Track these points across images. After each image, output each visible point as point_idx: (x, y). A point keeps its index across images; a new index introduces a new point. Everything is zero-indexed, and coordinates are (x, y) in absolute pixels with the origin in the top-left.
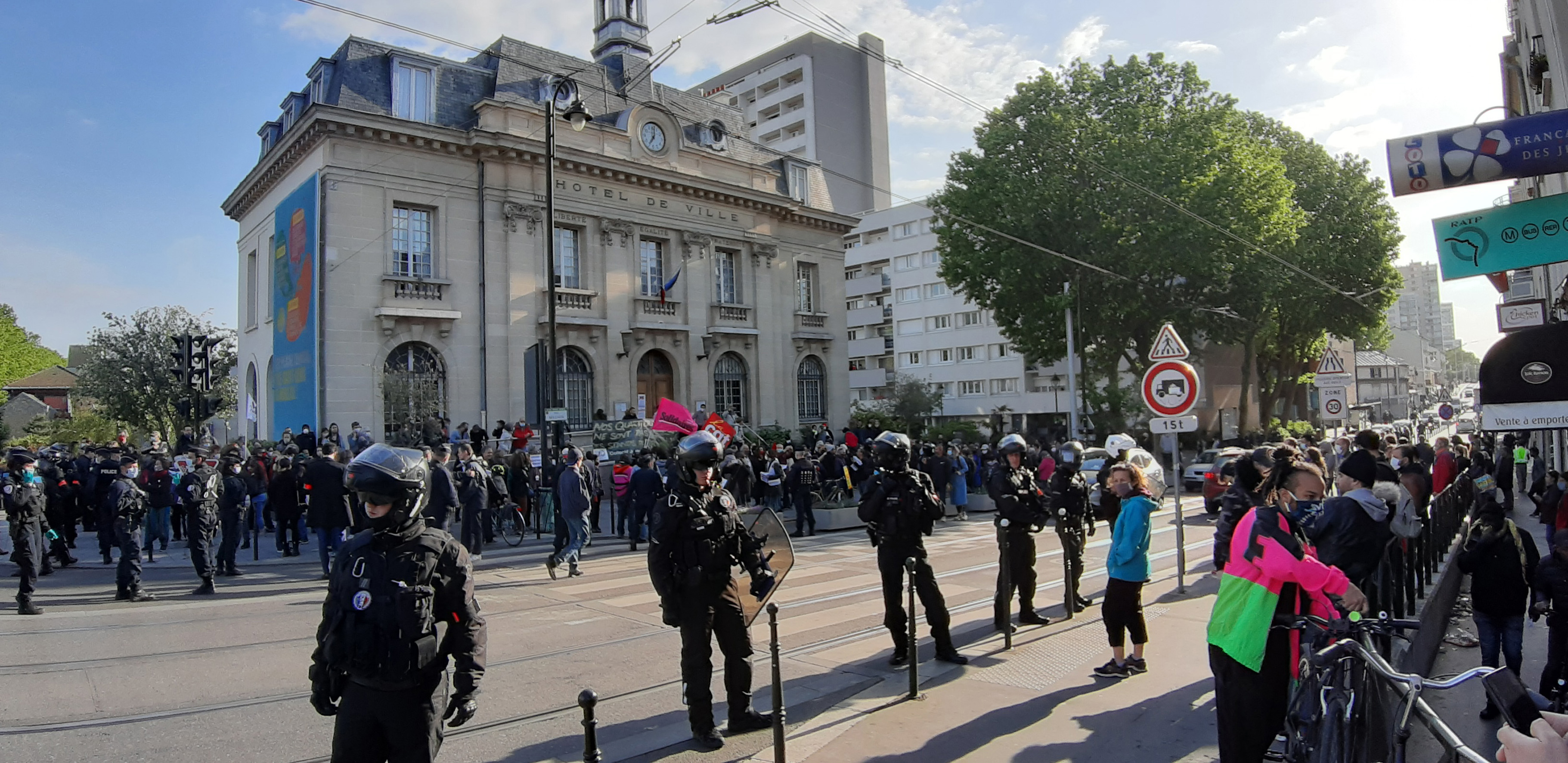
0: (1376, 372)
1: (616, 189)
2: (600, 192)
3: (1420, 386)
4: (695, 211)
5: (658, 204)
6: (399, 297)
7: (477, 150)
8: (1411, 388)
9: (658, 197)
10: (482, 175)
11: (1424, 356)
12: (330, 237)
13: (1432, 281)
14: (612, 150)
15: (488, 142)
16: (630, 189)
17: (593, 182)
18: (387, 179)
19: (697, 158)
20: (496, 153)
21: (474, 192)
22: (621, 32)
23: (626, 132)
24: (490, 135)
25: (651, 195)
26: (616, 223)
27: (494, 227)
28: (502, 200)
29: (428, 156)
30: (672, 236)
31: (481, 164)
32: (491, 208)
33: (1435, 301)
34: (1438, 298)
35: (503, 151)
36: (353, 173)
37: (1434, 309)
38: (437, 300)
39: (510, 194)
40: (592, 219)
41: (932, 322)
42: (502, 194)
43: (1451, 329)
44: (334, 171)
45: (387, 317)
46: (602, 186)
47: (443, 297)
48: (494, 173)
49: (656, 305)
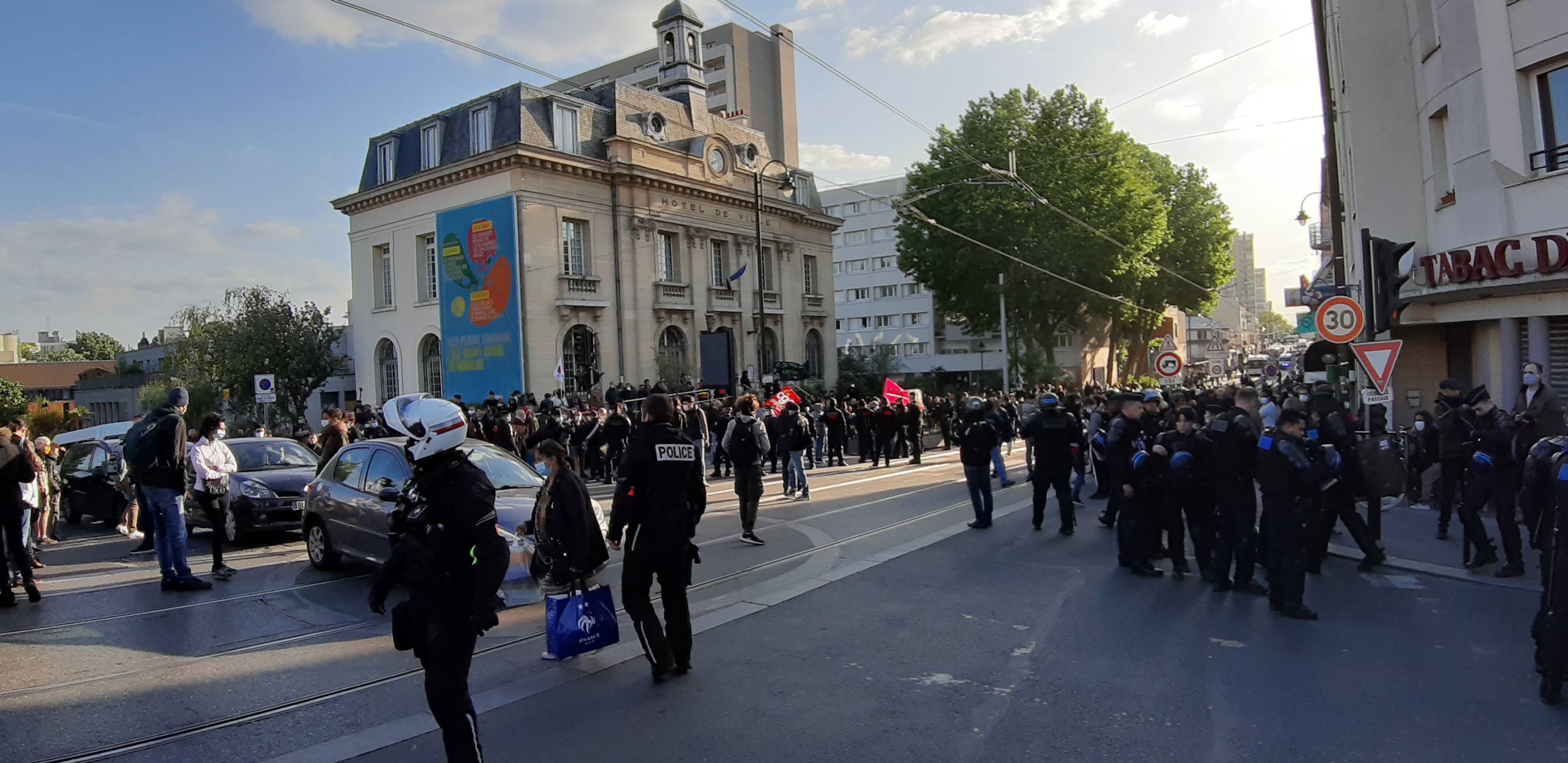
0: (1203, 334)
1: (697, 203)
2: (688, 206)
3: (1238, 346)
4: (744, 219)
5: (722, 214)
6: (571, 291)
7: (613, 176)
8: (1231, 348)
9: (722, 208)
10: (614, 196)
11: (1242, 320)
12: (526, 246)
13: (1248, 250)
14: (694, 172)
15: (625, 172)
16: (705, 203)
17: (684, 200)
18: (557, 199)
19: (744, 176)
20: (628, 179)
21: (610, 209)
22: (687, 74)
23: (702, 158)
24: (625, 166)
25: (718, 207)
26: (698, 230)
27: (625, 236)
28: (630, 215)
29: (582, 181)
30: (729, 239)
31: (613, 186)
32: (622, 221)
33: (1250, 268)
34: (1252, 265)
35: (633, 177)
36: (537, 196)
37: (1249, 275)
38: (593, 293)
39: (636, 210)
40: (682, 227)
41: (853, 295)
42: (629, 210)
43: (1262, 294)
44: (525, 194)
45: (567, 306)
46: (689, 202)
47: (597, 290)
48: (623, 193)
49: (722, 292)
